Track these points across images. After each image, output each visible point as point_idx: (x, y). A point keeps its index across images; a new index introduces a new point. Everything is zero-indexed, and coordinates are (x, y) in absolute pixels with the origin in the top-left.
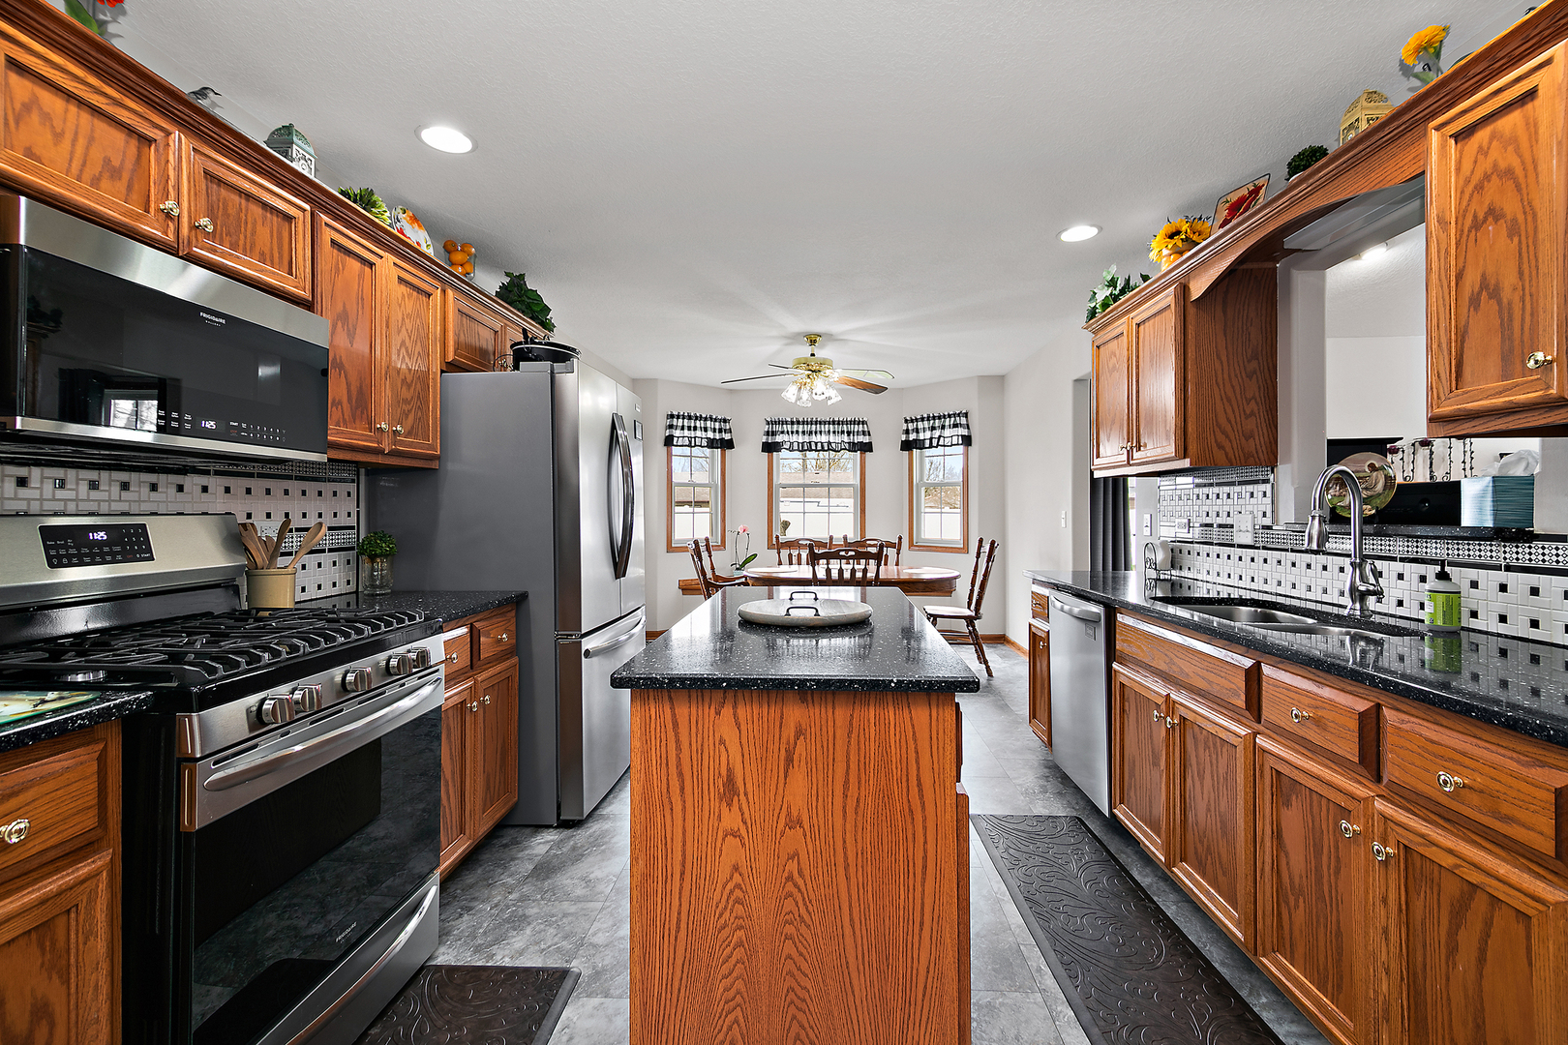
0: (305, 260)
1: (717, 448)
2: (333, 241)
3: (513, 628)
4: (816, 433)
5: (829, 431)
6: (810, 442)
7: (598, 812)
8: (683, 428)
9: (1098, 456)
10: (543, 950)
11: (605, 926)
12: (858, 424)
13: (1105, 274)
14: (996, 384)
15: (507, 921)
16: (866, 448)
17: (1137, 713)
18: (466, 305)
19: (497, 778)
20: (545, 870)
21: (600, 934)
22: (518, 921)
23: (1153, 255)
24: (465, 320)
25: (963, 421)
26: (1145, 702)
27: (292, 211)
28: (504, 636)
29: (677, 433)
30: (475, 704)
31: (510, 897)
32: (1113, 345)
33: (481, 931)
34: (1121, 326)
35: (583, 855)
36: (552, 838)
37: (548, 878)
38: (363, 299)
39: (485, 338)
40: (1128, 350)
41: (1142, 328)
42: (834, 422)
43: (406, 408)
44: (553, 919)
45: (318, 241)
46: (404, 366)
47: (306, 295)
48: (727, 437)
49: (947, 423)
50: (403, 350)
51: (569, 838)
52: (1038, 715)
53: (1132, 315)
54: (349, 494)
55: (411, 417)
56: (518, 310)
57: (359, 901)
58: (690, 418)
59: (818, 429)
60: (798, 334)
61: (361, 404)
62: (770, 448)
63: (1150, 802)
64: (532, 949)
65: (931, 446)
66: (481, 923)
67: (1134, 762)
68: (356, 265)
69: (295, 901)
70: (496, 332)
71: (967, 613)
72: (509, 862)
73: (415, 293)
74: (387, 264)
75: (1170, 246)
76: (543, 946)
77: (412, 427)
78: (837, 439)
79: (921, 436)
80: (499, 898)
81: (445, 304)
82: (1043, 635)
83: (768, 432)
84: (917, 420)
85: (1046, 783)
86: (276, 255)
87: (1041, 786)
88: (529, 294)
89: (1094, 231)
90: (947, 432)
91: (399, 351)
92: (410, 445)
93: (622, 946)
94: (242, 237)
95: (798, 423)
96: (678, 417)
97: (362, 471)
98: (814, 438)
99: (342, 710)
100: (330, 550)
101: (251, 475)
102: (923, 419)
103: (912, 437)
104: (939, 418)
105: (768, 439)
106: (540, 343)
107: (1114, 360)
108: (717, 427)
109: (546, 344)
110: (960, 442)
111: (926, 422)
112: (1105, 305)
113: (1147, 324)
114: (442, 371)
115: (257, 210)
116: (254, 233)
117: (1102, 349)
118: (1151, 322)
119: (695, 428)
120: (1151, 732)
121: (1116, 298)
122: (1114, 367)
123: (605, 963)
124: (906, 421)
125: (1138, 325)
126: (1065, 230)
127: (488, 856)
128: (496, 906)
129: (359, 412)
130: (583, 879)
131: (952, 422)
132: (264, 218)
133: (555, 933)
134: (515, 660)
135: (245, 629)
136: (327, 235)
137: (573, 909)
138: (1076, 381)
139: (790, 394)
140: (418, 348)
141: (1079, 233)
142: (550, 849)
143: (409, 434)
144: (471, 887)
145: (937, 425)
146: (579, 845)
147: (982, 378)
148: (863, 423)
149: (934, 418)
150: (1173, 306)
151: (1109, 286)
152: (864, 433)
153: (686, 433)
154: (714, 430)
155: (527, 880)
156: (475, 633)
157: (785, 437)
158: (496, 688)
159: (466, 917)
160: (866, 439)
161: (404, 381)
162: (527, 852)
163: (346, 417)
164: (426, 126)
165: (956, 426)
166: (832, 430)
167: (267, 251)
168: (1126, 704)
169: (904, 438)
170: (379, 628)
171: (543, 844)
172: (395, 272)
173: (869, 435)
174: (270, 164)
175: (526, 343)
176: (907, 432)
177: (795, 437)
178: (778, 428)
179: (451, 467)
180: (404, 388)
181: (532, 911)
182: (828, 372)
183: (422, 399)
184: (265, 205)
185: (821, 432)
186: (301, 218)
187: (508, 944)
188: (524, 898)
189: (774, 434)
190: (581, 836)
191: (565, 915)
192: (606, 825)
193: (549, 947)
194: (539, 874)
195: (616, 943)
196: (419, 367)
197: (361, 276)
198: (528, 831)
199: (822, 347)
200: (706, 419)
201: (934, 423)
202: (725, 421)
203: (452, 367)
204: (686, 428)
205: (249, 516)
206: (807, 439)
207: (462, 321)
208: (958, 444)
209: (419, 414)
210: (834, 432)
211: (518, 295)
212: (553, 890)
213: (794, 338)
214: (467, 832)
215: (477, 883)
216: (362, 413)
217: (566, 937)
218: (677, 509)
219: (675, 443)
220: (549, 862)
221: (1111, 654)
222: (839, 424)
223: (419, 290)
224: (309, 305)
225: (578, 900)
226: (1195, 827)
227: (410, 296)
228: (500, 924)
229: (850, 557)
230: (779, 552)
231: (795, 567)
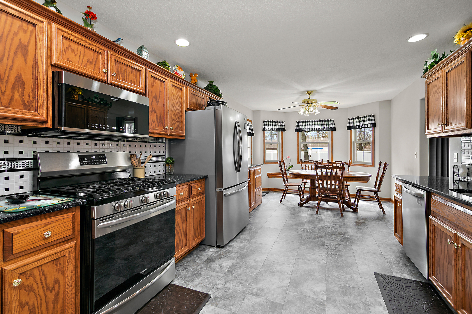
0: (143, 82)
1: (280, 131)
2: (152, 76)
3: (203, 186)
4: (314, 125)
5: (319, 124)
6: (312, 128)
7: (229, 244)
8: (268, 125)
9: (428, 129)
11: (222, 282)
12: (330, 121)
13: (431, 53)
14: (387, 104)
15: (195, 274)
16: (333, 129)
17: (441, 239)
18: (193, 91)
19: (198, 230)
20: (210, 260)
21: (220, 285)
22: (198, 275)
23: (455, 41)
24: (193, 96)
25: (373, 118)
26: (445, 234)
27: (140, 69)
28: (200, 188)
29: (267, 127)
30: (189, 208)
31: (198, 267)
32: (436, 83)
33: (188, 276)
34: (439, 74)
35: (221, 257)
36: (214, 250)
37: (210, 263)
38: (161, 92)
39: (200, 101)
40: (442, 84)
41: (449, 73)
42: (321, 121)
43: (174, 122)
44: (208, 277)
45: (147, 76)
46: (174, 110)
47: (144, 91)
48: (283, 127)
49: (366, 119)
50: (174, 105)
51: (219, 251)
52: (398, 232)
53: (444, 69)
54: (163, 147)
55: (176, 124)
56: (210, 92)
57: (160, 260)
58: (271, 122)
59: (315, 124)
60: (304, 91)
61: (161, 121)
62: (297, 130)
63: (447, 279)
64: (200, 285)
65: (359, 128)
66: (188, 274)
67: (439, 259)
68: (159, 82)
69: (146, 257)
70: (203, 99)
71: (374, 189)
72: (201, 256)
73: (177, 89)
74: (168, 81)
75: (465, 36)
76: (203, 285)
77: (177, 127)
78: (322, 127)
79: (355, 125)
80: (195, 267)
81: (186, 93)
82: (400, 201)
83: (297, 125)
84: (353, 119)
85: (400, 260)
86: (135, 81)
87: (397, 261)
88: (214, 87)
89: (425, 36)
90: (366, 123)
91: (172, 106)
92: (176, 132)
93: (225, 290)
94: (125, 77)
95: (308, 122)
96: (267, 122)
97: (167, 140)
98: (313, 127)
99: (141, 208)
100: (158, 162)
102: (356, 118)
103: (352, 125)
104: (362, 117)
105: (297, 128)
106: (215, 101)
107: (436, 89)
108: (280, 124)
109: (217, 101)
110: (371, 126)
111: (357, 120)
112: (432, 66)
113: (452, 72)
114: (186, 111)
115: (130, 69)
116: (129, 76)
117: (430, 85)
118: (454, 70)
119: (272, 125)
120: (448, 248)
121: (436, 63)
122: (436, 91)
123: (219, 295)
124: (349, 119)
125: (448, 72)
126: (410, 37)
127: (196, 253)
128: (194, 269)
129: (160, 124)
130: (220, 265)
131: (368, 119)
132: (132, 71)
133: (207, 281)
134: (204, 195)
136: (149, 75)
137: (214, 275)
138: (422, 99)
139: (301, 112)
140: (178, 105)
141: (418, 38)
142: (213, 254)
143: (176, 129)
144: (189, 262)
145: (361, 120)
146: (221, 254)
147: (381, 102)
148: (332, 121)
149: (360, 118)
150: (465, 62)
151: (433, 58)
152: (332, 124)
153: (270, 127)
154: (279, 125)
155: (204, 263)
156: (190, 187)
157: (303, 127)
158: (198, 203)
159: (185, 271)
160: (333, 126)
161: (174, 114)
162: (206, 254)
163: (156, 125)
165: (369, 120)
166: (320, 124)
167: (133, 80)
168: (436, 234)
169: (348, 125)
171: (211, 252)
172: (171, 83)
173: (334, 125)
174: (133, 56)
175: (210, 101)
176: (349, 123)
177: (307, 126)
178: (301, 124)
179: (188, 138)
180: (174, 116)
181: (203, 273)
182: (315, 104)
183: (179, 119)
184: (132, 68)
185: (316, 125)
186: (142, 70)
187: (194, 282)
188: (201, 268)
189: (299, 126)
190: (222, 251)
191: (212, 276)
192: (231, 249)
193: (204, 286)
194: (208, 261)
195: (224, 289)
196: (179, 110)
197: (161, 85)
198: (208, 247)
199: (313, 95)
200: (276, 122)
201: (360, 119)
202: (282, 122)
203: (190, 109)
204: (269, 125)
205: (135, 152)
206: (311, 127)
207: (192, 96)
208: (370, 127)
209: (179, 123)
210: (321, 124)
211: (211, 88)
212: (210, 267)
213: (302, 93)
214: (187, 245)
215: (191, 261)
216: (161, 124)
217: (210, 284)
218: (267, 151)
219: (266, 130)
220: (211, 258)
221: (429, 212)
222: (323, 121)
223: (178, 88)
224: (145, 94)
225: (217, 272)
227: (176, 90)
228: (193, 275)
229: (330, 168)
230: (302, 165)
231: (307, 170)
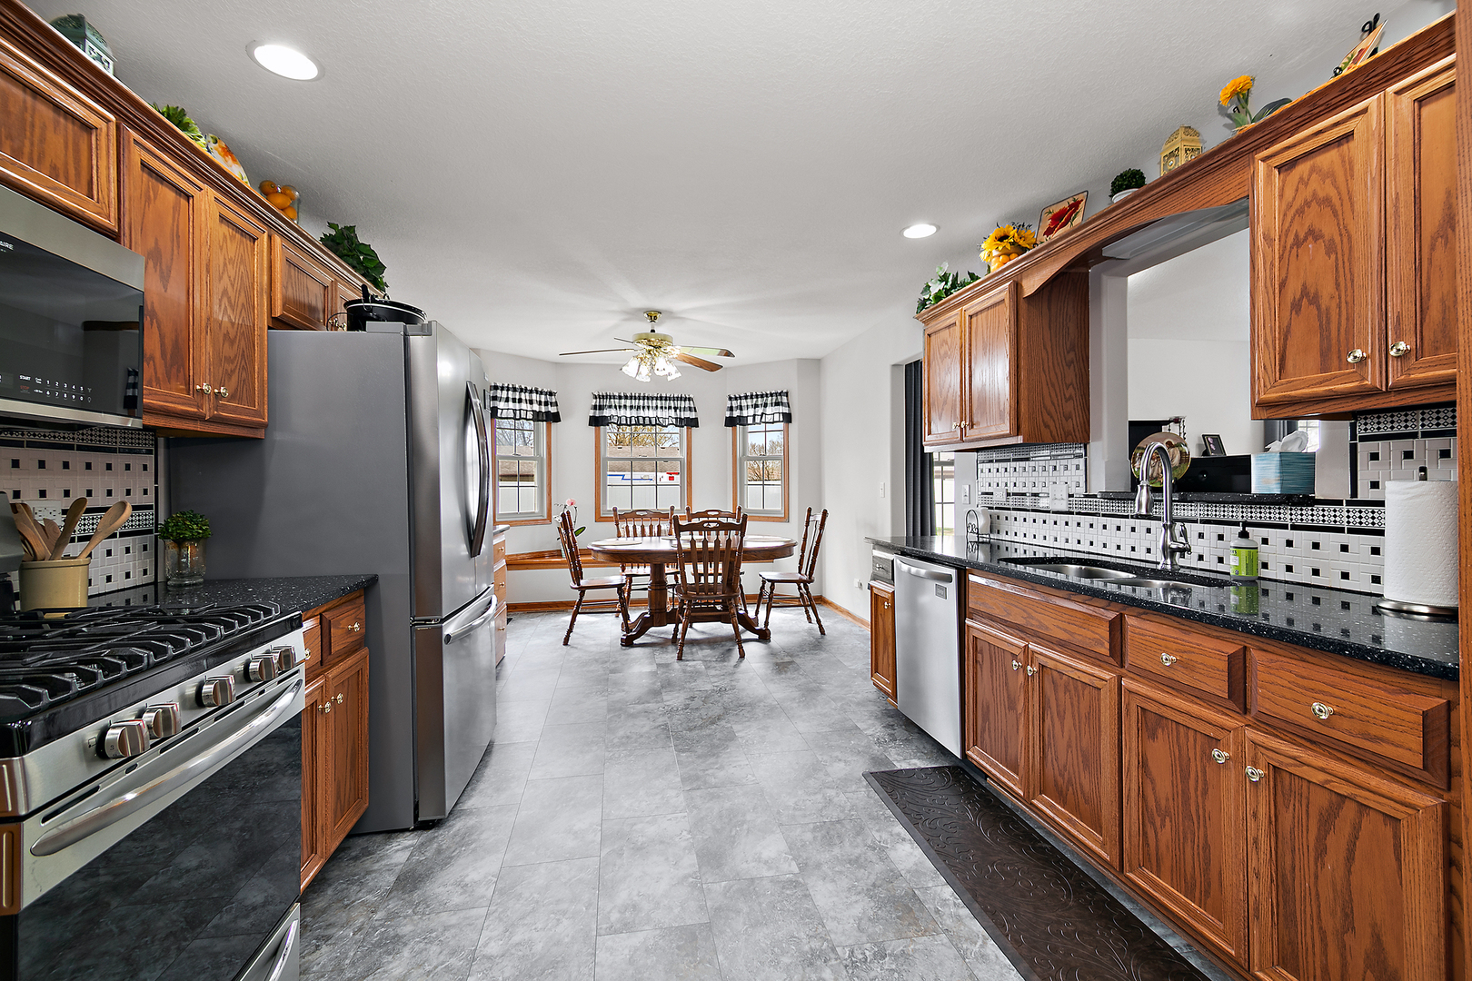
0: (109, 181)
1: (543, 421)
2: (143, 164)
3: (363, 616)
4: (644, 407)
5: (657, 407)
6: (638, 417)
7: (458, 808)
8: (507, 400)
9: (930, 433)
10: (429, 972)
11: (496, 933)
12: (685, 400)
13: (937, 269)
14: (813, 366)
15: (378, 945)
16: (693, 424)
17: (991, 663)
18: (294, 254)
19: (348, 784)
20: (410, 881)
21: (492, 944)
22: (393, 944)
23: (983, 255)
24: (293, 271)
25: (784, 399)
26: (997, 652)
27: (93, 120)
28: (356, 626)
29: (501, 405)
30: (328, 705)
31: (376, 917)
32: (945, 334)
33: (347, 962)
34: (953, 316)
35: (451, 858)
36: (410, 842)
37: (416, 888)
38: (178, 236)
39: (314, 296)
40: (961, 338)
41: (974, 319)
42: (661, 398)
43: (229, 367)
44: (434, 935)
45: (125, 161)
46: (226, 319)
47: (111, 224)
48: (553, 410)
49: (769, 402)
50: (225, 300)
51: (431, 840)
52: (880, 669)
53: (964, 307)
54: (145, 468)
55: (235, 378)
56: (349, 264)
57: (180, 950)
58: (515, 390)
59: (646, 404)
60: (639, 310)
61: (178, 358)
62: (596, 422)
63: (1006, 742)
64: (415, 973)
65: (754, 423)
66: (346, 953)
67: (988, 707)
68: (170, 195)
69: (86, 962)
70: (326, 288)
71: (799, 577)
72: (364, 877)
73: (238, 236)
74: (207, 198)
75: (1000, 248)
76: (428, 968)
77: (236, 390)
78: (665, 414)
79: (745, 413)
80: (362, 920)
81: (270, 252)
82: (887, 597)
83: (595, 406)
84: (740, 398)
85: (893, 732)
86: (72, 172)
87: (890, 735)
88: (361, 248)
89: (932, 230)
90: (769, 410)
91: (220, 300)
92: (234, 410)
93: (520, 953)
94: (27, 143)
95: (626, 397)
96: (502, 389)
97: (161, 441)
98: (642, 413)
99: (196, 730)
100: (122, 535)
101: (19, 444)
102: (746, 397)
103: (736, 413)
104: (762, 396)
105: (595, 413)
106: (380, 302)
107: (945, 347)
108: (543, 400)
109: (386, 303)
110: (781, 419)
111: (749, 400)
112: (938, 298)
113: (979, 316)
114: (269, 328)
115: (44, 111)
116: (43, 140)
117: (933, 337)
118: (984, 314)
119: (520, 401)
120: (1007, 680)
121: (948, 292)
122: (946, 353)
123: (506, 975)
124: (730, 399)
125: (971, 317)
126: (908, 227)
127: (336, 873)
128: (360, 929)
129: (174, 370)
130: (458, 884)
131: (774, 401)
132: (57, 124)
133: (439, 951)
134: (365, 651)
135: (46, 638)
136: (137, 155)
137: (454, 920)
138: (894, 365)
139: (631, 369)
140: (242, 299)
141: (920, 231)
142: (411, 855)
143: (232, 398)
144: (324, 911)
145: (759, 403)
146: (444, 847)
147: (799, 359)
148: (690, 399)
149: (757, 396)
150: (1007, 301)
151: (941, 281)
152: (690, 409)
153: (511, 405)
154: (540, 403)
155: (392, 895)
156: (325, 624)
157: (613, 412)
158: (346, 684)
159: (324, 949)
160: (693, 415)
161: (226, 335)
162: (383, 863)
163: (160, 376)
164: (261, 44)
165: (777, 404)
166: (659, 406)
167: (60, 165)
168: (979, 655)
169: (728, 414)
170: (233, 626)
171: (400, 851)
172: (216, 210)
173: (695, 411)
174: (64, 57)
175: (366, 301)
176: (731, 409)
177: (623, 411)
178: (606, 402)
179: (278, 436)
180: (227, 345)
181: (406, 929)
182: (669, 349)
183: (247, 358)
184: (58, 108)
185: (648, 407)
186: (104, 129)
187: (385, 972)
188: (392, 916)
189: (601, 408)
190: (444, 836)
191: (446, 928)
192: (471, 821)
193: (436, 967)
194: (404, 887)
195: (513, 951)
196: (243, 321)
197: (176, 208)
198: (379, 838)
199: (659, 325)
200: (531, 392)
201: (757, 401)
202: (551, 394)
203: (279, 323)
204: (510, 400)
205: (17, 494)
206: (634, 413)
207: (289, 272)
208: (779, 421)
209: (244, 374)
210: (662, 408)
212: (425, 901)
213: (633, 314)
214: (319, 852)
215: (330, 906)
216: (178, 371)
217: (453, 953)
218: (501, 483)
219: (499, 415)
220: (413, 871)
221: (963, 611)
222: (666, 400)
223: (243, 233)
224: (114, 236)
225: (457, 909)
226: (1055, 762)
227: (232, 238)
228: (370, 951)
229: (713, 529)
230: (617, 525)
231: (638, 539)
